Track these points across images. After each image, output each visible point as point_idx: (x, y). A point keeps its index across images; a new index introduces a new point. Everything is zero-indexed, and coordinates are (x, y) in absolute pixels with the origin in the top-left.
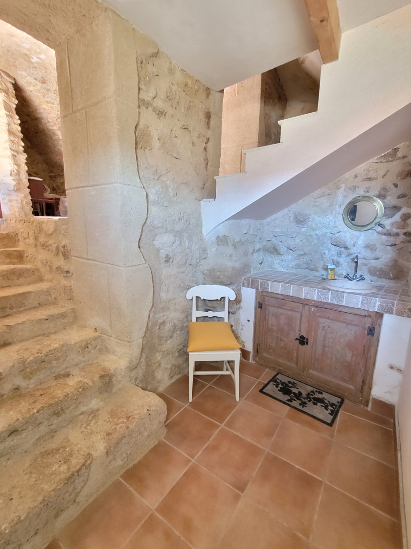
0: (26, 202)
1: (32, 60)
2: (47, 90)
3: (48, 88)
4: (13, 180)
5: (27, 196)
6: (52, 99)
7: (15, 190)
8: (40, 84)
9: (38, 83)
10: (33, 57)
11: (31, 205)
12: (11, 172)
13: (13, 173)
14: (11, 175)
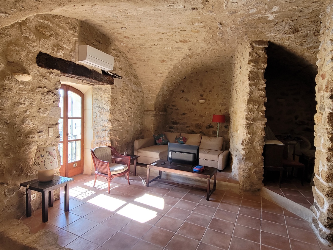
0: (255, 172)
1: (269, 19)
2: (304, 37)
3: (304, 34)
4: (243, 149)
5: (259, 164)
6: (314, 43)
7: (244, 159)
8: (292, 36)
9: (290, 35)
10: (268, 15)
11: (263, 173)
12: (243, 141)
13: (245, 143)
14: (242, 144)
